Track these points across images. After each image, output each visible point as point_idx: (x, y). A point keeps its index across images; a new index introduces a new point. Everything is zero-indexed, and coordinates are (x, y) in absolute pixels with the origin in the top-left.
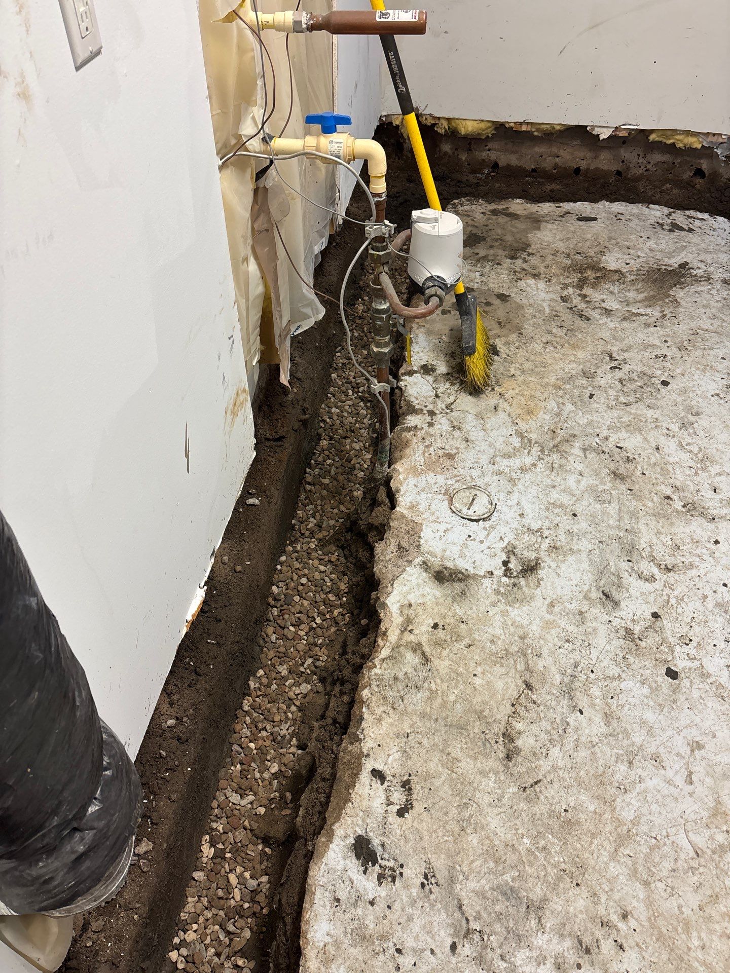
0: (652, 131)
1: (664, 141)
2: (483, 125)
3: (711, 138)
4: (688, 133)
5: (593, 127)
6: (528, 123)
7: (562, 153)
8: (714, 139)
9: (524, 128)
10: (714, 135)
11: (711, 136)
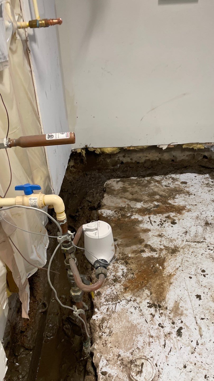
0: (183, 145)
1: (189, 147)
2: (114, 149)
3: (207, 145)
4: (197, 143)
5: (159, 145)
6: (133, 147)
7: (148, 155)
8: (209, 145)
9: (131, 148)
10: (209, 143)
11: (207, 144)
